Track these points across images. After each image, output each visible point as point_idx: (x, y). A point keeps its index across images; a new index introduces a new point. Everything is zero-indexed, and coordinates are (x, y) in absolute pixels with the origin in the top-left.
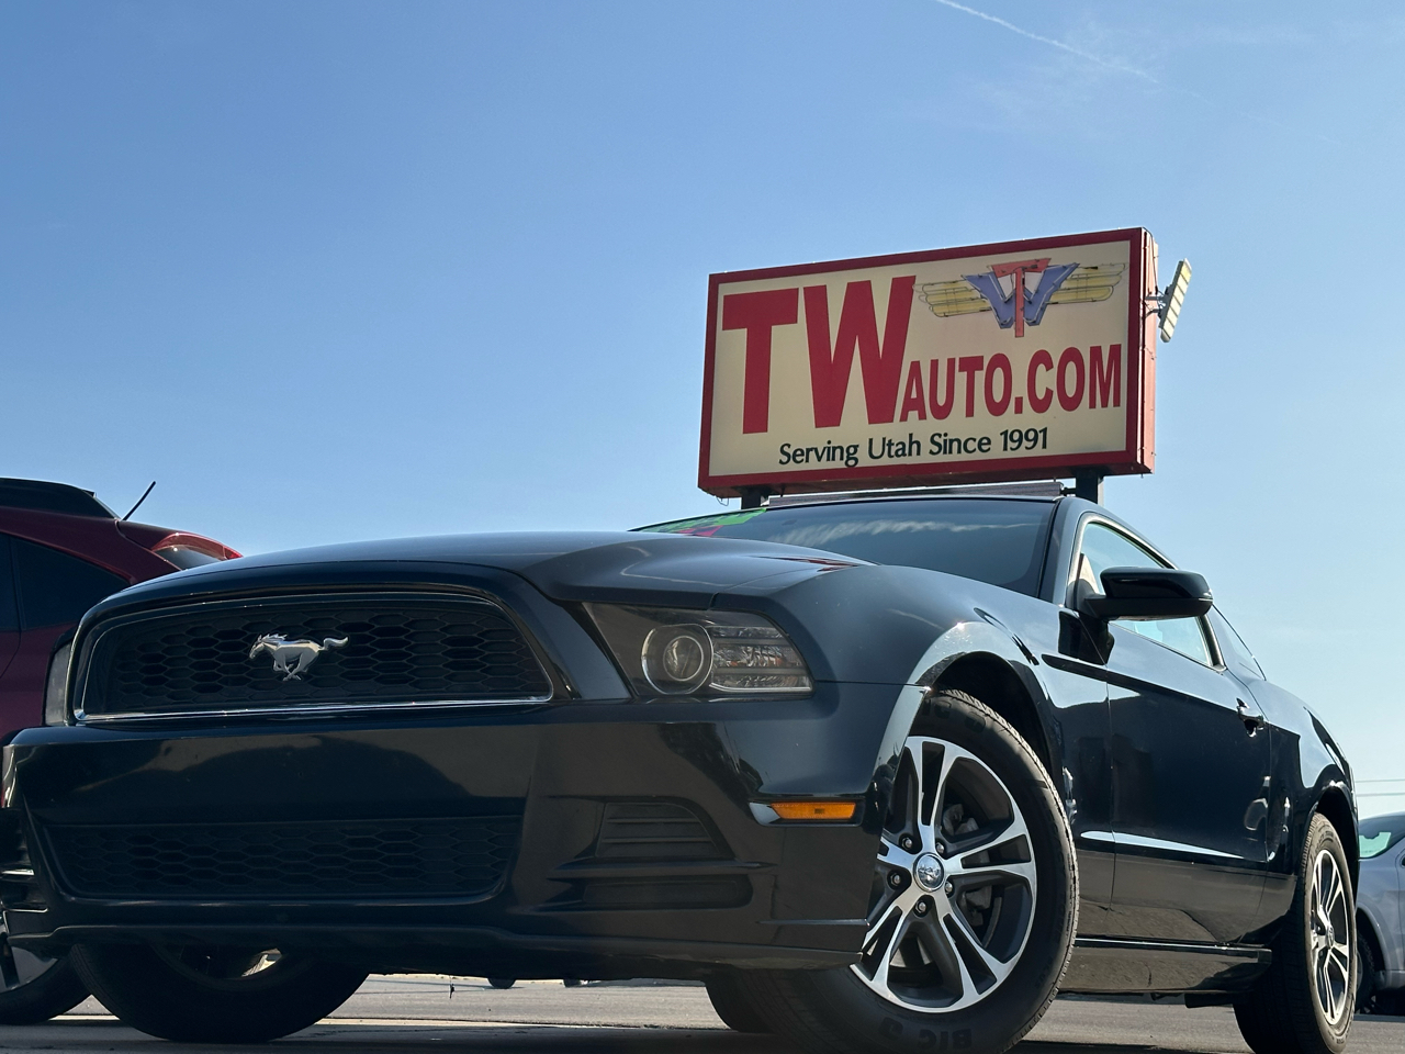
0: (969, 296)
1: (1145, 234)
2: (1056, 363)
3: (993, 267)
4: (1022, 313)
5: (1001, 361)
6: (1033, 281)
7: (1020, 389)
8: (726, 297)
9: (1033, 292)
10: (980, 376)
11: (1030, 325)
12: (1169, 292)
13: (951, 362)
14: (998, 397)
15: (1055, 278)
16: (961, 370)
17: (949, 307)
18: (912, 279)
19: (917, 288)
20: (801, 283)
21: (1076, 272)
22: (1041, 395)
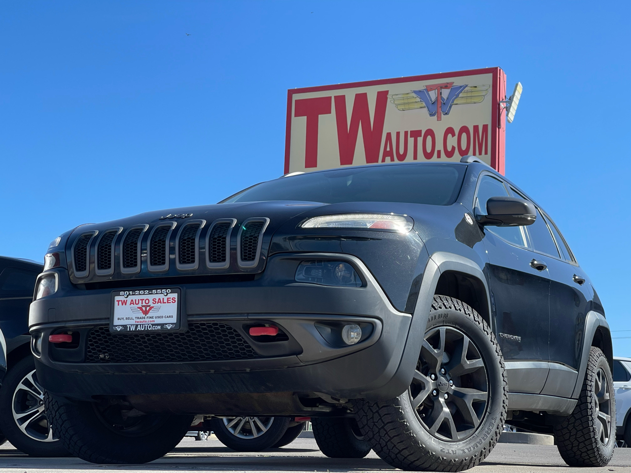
0: (414, 100)
1: (500, 70)
2: (457, 133)
3: (426, 86)
4: (440, 109)
5: (430, 132)
6: (445, 93)
7: (439, 146)
8: (296, 101)
9: (446, 99)
10: (420, 140)
11: (444, 114)
12: (511, 99)
13: (406, 133)
14: (429, 150)
15: (456, 91)
16: (411, 137)
17: (405, 106)
18: (387, 92)
19: (389, 96)
20: (332, 94)
21: (466, 89)
22: (449, 149)
